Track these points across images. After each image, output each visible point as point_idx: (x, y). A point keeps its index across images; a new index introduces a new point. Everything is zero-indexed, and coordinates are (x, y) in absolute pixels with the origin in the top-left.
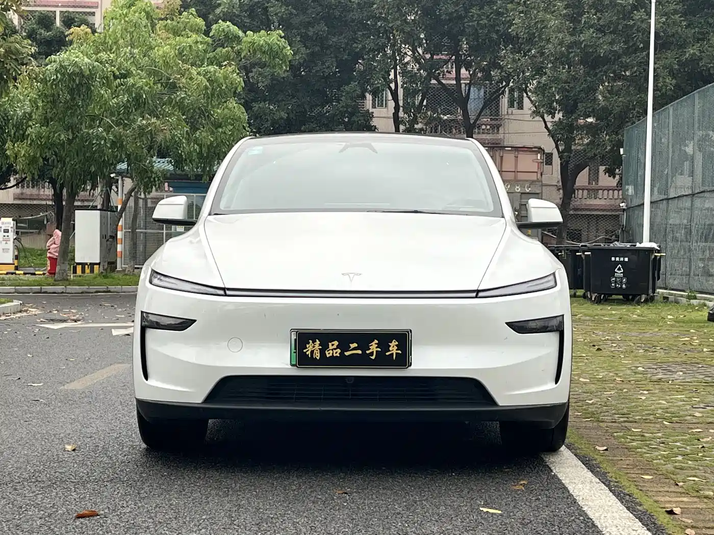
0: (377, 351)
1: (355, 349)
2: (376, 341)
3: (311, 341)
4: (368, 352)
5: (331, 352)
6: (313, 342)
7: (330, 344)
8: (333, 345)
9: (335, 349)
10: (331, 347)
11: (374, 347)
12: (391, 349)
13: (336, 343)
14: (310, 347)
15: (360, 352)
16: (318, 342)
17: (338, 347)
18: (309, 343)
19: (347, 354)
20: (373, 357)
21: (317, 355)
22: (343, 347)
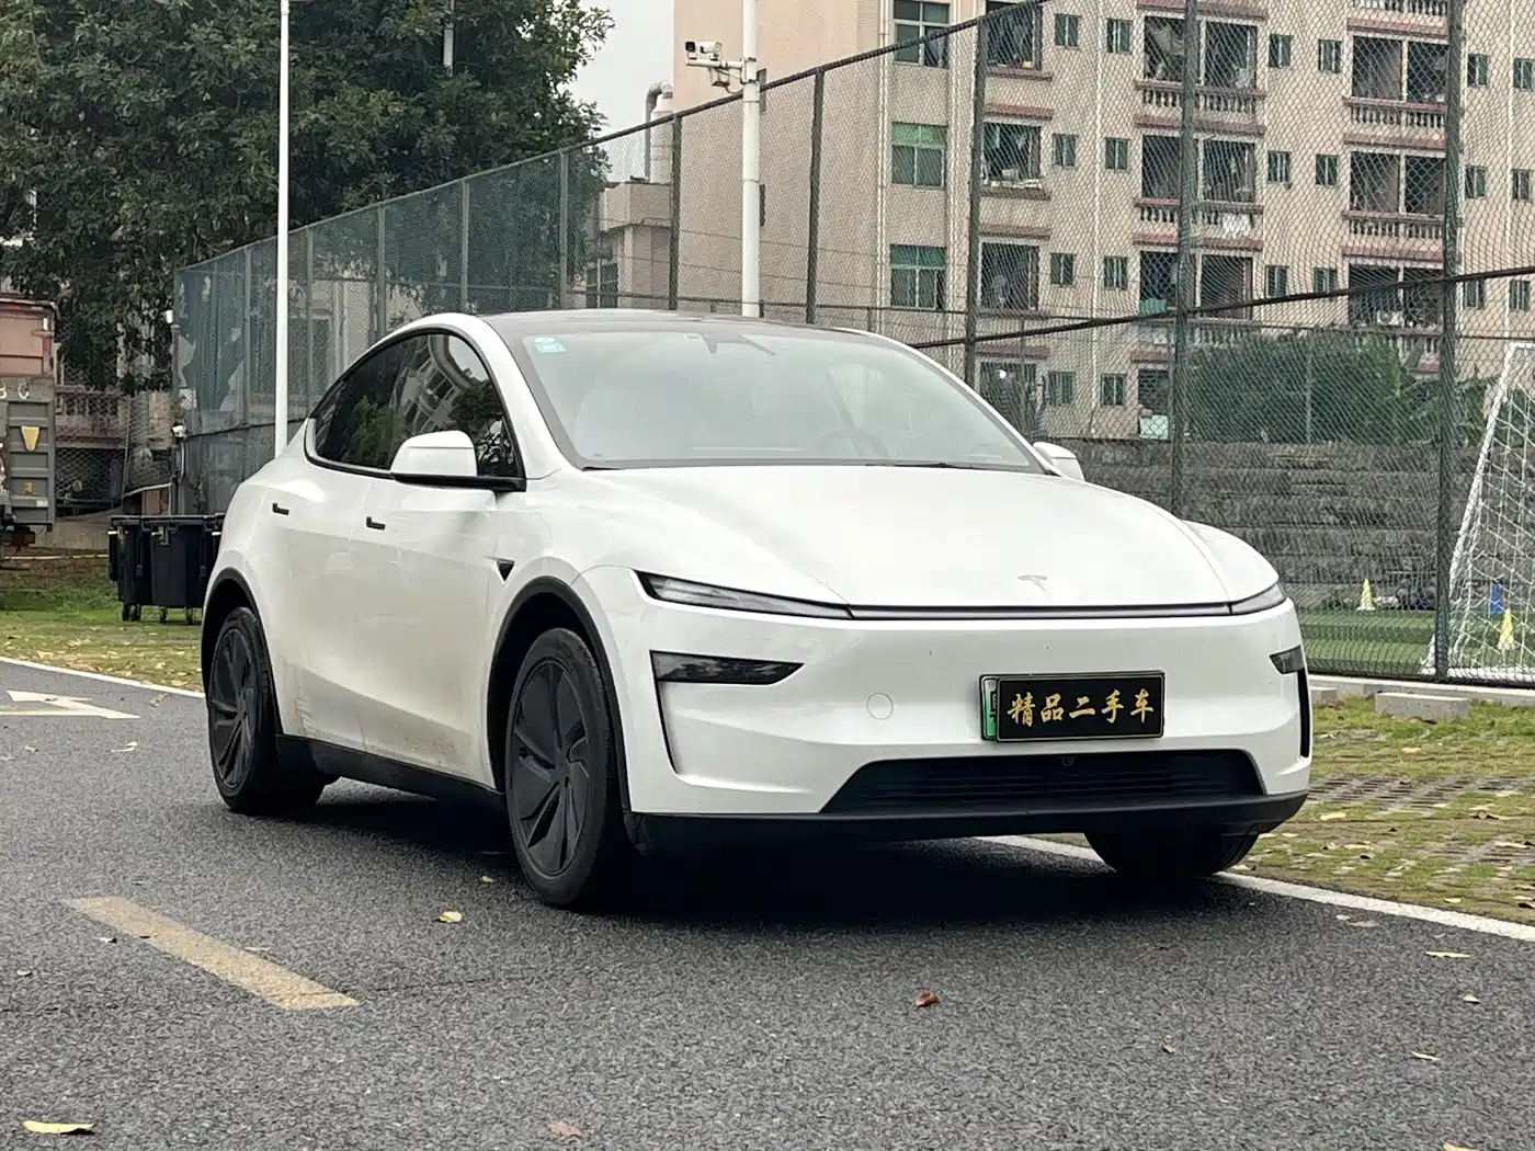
0: (1118, 710)
1: (1085, 706)
2: (1117, 693)
3: (1019, 696)
4: (1104, 711)
5: (1049, 712)
6: (1022, 697)
7: (1048, 700)
8: (1052, 701)
9: (1055, 708)
10: (1049, 705)
11: (1113, 703)
12: (1138, 704)
13: (1057, 697)
14: (1017, 706)
15: (1092, 711)
16: (1029, 697)
17: (1060, 704)
18: (1016, 699)
19: (1073, 715)
20: (1112, 720)
21: (1028, 720)
22: (1068, 704)
